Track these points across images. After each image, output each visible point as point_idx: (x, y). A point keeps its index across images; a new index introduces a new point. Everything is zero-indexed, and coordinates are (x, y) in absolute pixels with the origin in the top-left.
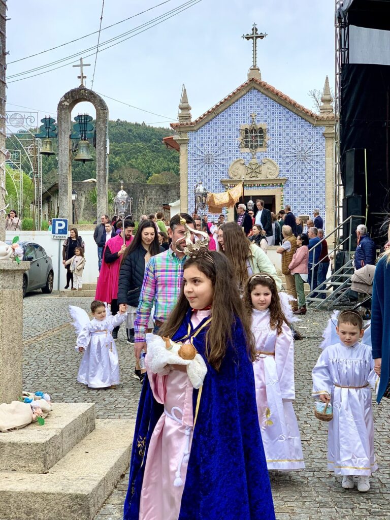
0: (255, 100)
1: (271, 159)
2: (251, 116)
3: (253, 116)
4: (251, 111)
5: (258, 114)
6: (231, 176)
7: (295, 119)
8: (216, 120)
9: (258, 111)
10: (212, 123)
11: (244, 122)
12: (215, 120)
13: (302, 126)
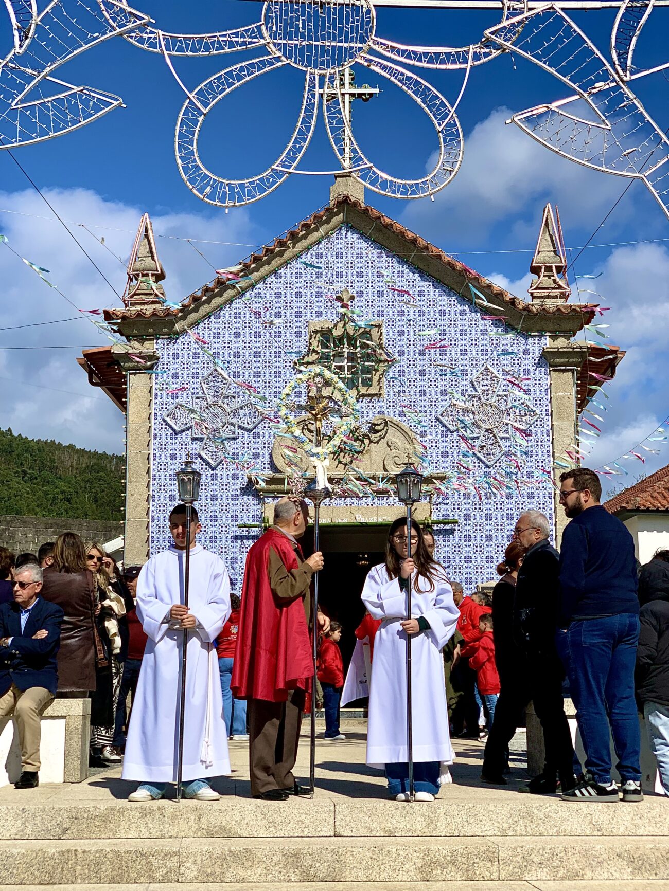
0: (349, 255)
1: (396, 419)
2: (339, 299)
3: (345, 297)
4: (338, 286)
5: (360, 294)
6: (280, 463)
7: (463, 313)
8: (238, 304)
9: (359, 285)
10: (226, 312)
11: (319, 314)
12: (234, 305)
13: (484, 332)
